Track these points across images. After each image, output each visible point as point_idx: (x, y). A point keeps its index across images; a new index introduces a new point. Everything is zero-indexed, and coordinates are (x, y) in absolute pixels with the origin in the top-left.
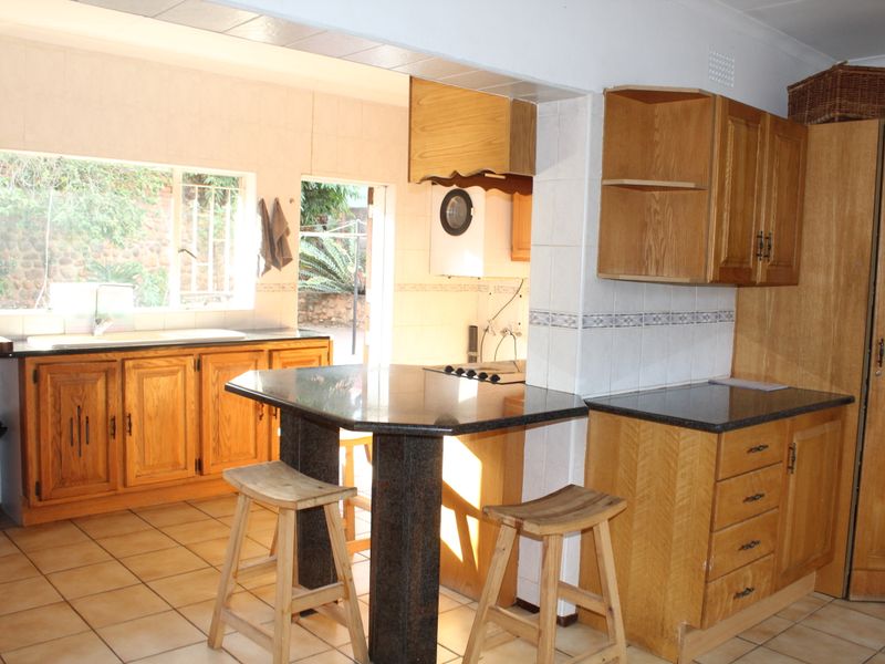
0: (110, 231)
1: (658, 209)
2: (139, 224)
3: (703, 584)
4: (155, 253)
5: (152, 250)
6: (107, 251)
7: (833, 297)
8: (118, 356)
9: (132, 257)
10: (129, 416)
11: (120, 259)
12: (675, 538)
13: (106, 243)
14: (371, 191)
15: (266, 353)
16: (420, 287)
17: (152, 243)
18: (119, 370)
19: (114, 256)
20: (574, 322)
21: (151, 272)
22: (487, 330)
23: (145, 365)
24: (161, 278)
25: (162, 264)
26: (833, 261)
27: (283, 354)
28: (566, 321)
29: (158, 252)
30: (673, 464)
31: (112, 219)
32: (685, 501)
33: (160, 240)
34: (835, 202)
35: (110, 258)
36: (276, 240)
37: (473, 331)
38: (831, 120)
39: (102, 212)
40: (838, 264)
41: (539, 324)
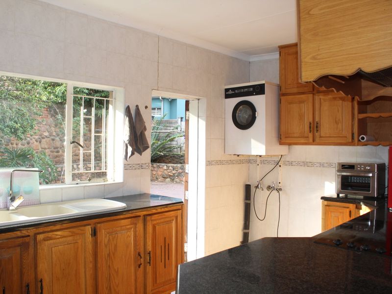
0: (16, 130)
2: (32, 127)
4: (38, 143)
5: (37, 141)
6: (12, 142)
8: (32, 231)
9: (26, 145)
10: (41, 281)
11: (20, 146)
13: (13, 137)
14: (187, 103)
15: (141, 218)
16: (220, 162)
17: (36, 137)
18: (32, 243)
19: (16, 144)
21: (37, 153)
22: (257, 187)
23: (54, 236)
24: (43, 157)
25: (42, 148)
27: (154, 217)
29: (40, 142)
31: (17, 124)
33: (41, 135)
35: (15, 146)
36: (138, 134)
37: (248, 188)
39: (11, 120)
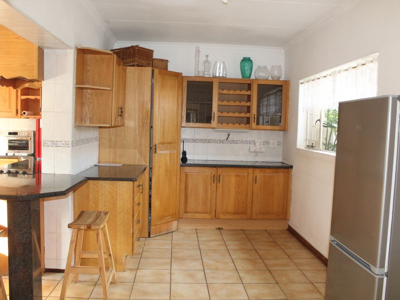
1: (90, 97)
3: (131, 238)
7: (137, 130)
12: (118, 224)
20: (68, 144)
26: (137, 117)
28: (64, 144)
30: (115, 196)
32: (121, 209)
34: (137, 95)
38: (134, 66)
40: (139, 118)
41: (48, 146)
